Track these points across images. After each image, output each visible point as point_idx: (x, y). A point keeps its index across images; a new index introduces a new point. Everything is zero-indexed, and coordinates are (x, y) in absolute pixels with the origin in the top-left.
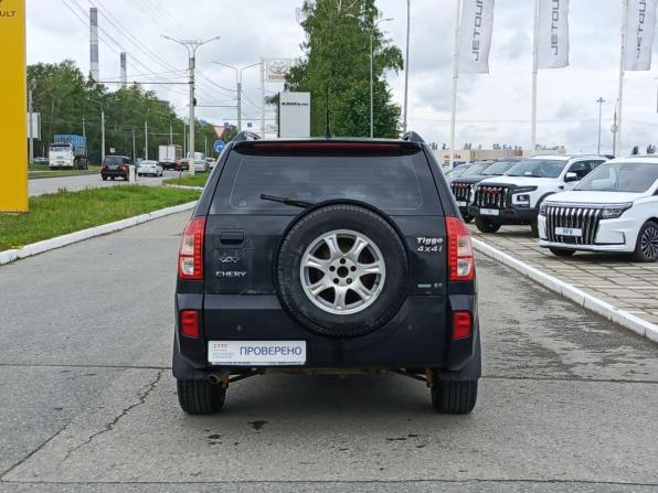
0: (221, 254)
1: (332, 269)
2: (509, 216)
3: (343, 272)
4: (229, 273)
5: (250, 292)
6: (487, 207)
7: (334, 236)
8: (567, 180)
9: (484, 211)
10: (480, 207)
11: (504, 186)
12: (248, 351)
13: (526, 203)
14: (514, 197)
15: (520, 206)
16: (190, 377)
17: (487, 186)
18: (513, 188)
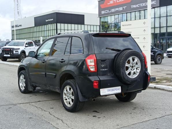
0: (101, 64)
1: (131, 66)
2: (13, 56)
3: (132, 67)
4: (104, 70)
5: (108, 74)
6: (6, 54)
7: (131, 58)
8: (26, 47)
9: (5, 55)
10: (4, 54)
11: (11, 49)
12: (109, 90)
13: (18, 53)
14: (14, 51)
15: (16, 54)
16: (84, 101)
17: (6, 49)
18: (13, 49)
